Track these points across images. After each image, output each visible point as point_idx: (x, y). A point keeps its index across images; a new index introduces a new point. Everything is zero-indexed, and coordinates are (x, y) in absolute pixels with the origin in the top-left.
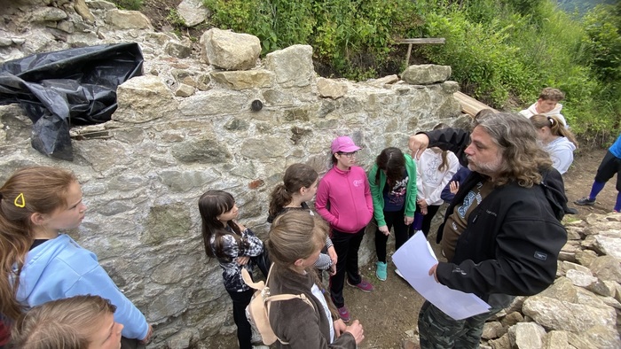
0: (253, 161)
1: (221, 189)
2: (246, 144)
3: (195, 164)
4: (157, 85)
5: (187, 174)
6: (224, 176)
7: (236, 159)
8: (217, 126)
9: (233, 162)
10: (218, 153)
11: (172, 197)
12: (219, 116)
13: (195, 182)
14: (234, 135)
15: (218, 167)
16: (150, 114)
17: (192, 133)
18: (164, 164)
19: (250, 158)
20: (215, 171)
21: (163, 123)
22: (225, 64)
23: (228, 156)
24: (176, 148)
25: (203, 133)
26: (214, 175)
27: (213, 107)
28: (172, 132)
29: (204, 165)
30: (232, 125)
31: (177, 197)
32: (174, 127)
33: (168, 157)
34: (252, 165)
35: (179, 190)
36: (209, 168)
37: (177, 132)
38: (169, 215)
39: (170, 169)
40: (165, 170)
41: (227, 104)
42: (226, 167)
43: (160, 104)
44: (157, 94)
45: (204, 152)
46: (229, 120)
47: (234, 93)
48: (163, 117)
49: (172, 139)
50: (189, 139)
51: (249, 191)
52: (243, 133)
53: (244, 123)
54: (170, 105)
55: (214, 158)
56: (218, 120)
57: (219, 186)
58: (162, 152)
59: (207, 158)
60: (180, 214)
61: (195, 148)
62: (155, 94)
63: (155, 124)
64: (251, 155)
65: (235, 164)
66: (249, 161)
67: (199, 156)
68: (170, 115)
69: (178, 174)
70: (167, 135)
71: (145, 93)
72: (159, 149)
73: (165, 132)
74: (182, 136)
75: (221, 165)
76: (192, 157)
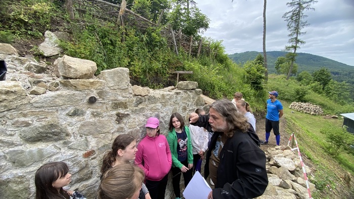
0: (87, 137)
1: (59, 161)
2: (83, 125)
3: (39, 143)
4: (15, 86)
5: (30, 152)
6: (63, 150)
7: (74, 136)
8: (61, 114)
9: (72, 139)
10: (59, 133)
11: (15, 172)
12: (63, 107)
13: (37, 157)
14: (74, 120)
15: (59, 144)
16: (5, 106)
17: (39, 120)
18: (11, 144)
19: (85, 135)
20: (55, 147)
21: (15, 113)
22: (71, 75)
23: (68, 135)
24: (24, 131)
25: (49, 119)
26: (55, 150)
27: (59, 101)
28: (22, 119)
29: (47, 144)
30: (73, 113)
31: (19, 172)
32: (25, 116)
33: (16, 139)
34: (87, 140)
35: (22, 165)
36: (51, 145)
37: (26, 119)
38: (11, 188)
39: (16, 148)
40: (11, 149)
41: (70, 99)
42: (65, 143)
43: (15, 99)
44: (14, 93)
45: (48, 133)
46: (71, 109)
47: (77, 92)
48: (17, 108)
49: (21, 124)
50: (37, 124)
51: (83, 160)
52: (81, 118)
53: (82, 111)
54: (23, 100)
55: (56, 137)
56: (62, 109)
57: (57, 158)
58: (11, 135)
59: (50, 137)
60: (20, 186)
61: (41, 130)
62: (12, 92)
63: (8, 114)
64: (86, 133)
65: (73, 140)
66: (84, 137)
67: (43, 137)
68: (22, 107)
69: (22, 152)
70: (17, 122)
71: (4, 92)
72: (8, 133)
73: (16, 119)
74: (30, 122)
75: (61, 142)
76: (37, 137)
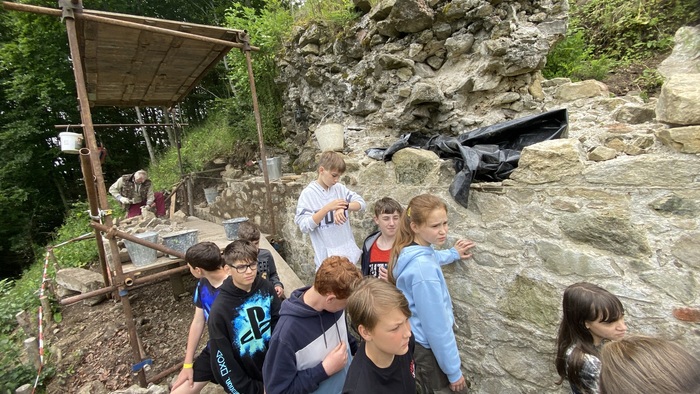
2: (686, 240)
3: (586, 245)
4: (564, 146)
5: (569, 254)
6: (627, 277)
7: (659, 258)
8: (636, 202)
9: (652, 262)
10: (626, 240)
11: (543, 274)
12: (644, 189)
13: (577, 269)
14: (665, 221)
15: (623, 261)
16: (547, 176)
17: (593, 206)
18: (545, 232)
19: (689, 265)
20: (614, 263)
21: (557, 187)
23: (643, 250)
24: (566, 218)
25: (611, 207)
28: (566, 199)
29: (599, 252)
30: (664, 205)
31: (550, 278)
32: (571, 194)
33: (553, 227)
35: (554, 270)
36: (606, 257)
37: (572, 200)
38: (534, 293)
39: (551, 241)
40: (544, 240)
41: (663, 172)
42: (634, 264)
43: (561, 166)
44: (560, 156)
45: (603, 233)
46: (662, 197)
48: (560, 181)
49: (563, 207)
50: (587, 212)
52: (685, 221)
54: (572, 169)
55: (618, 246)
56: (641, 194)
58: (547, 219)
59: (605, 242)
60: (547, 299)
61: (592, 224)
62: (558, 156)
63: (548, 188)
64: (690, 260)
65: (656, 266)
67: (594, 237)
68: (568, 180)
69: (558, 250)
70: (559, 201)
71: (547, 155)
72: (545, 215)
73: (558, 197)
74: (577, 206)
75: (628, 259)
76: (583, 235)
